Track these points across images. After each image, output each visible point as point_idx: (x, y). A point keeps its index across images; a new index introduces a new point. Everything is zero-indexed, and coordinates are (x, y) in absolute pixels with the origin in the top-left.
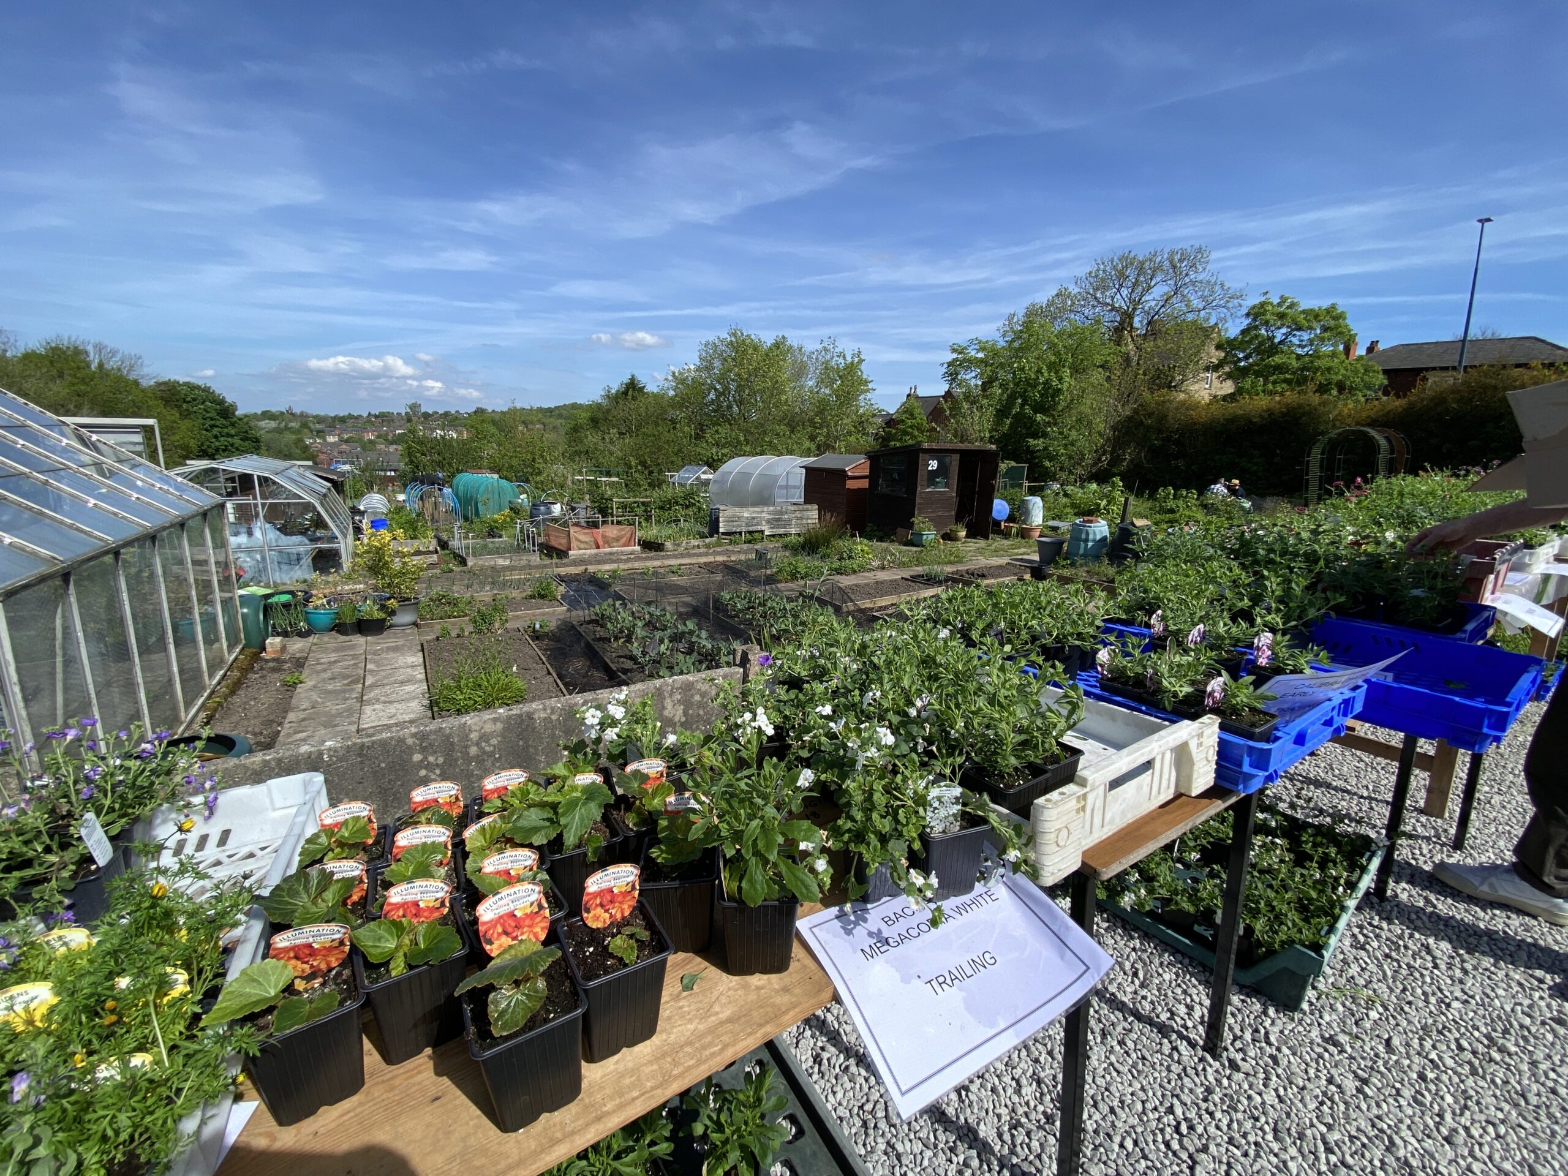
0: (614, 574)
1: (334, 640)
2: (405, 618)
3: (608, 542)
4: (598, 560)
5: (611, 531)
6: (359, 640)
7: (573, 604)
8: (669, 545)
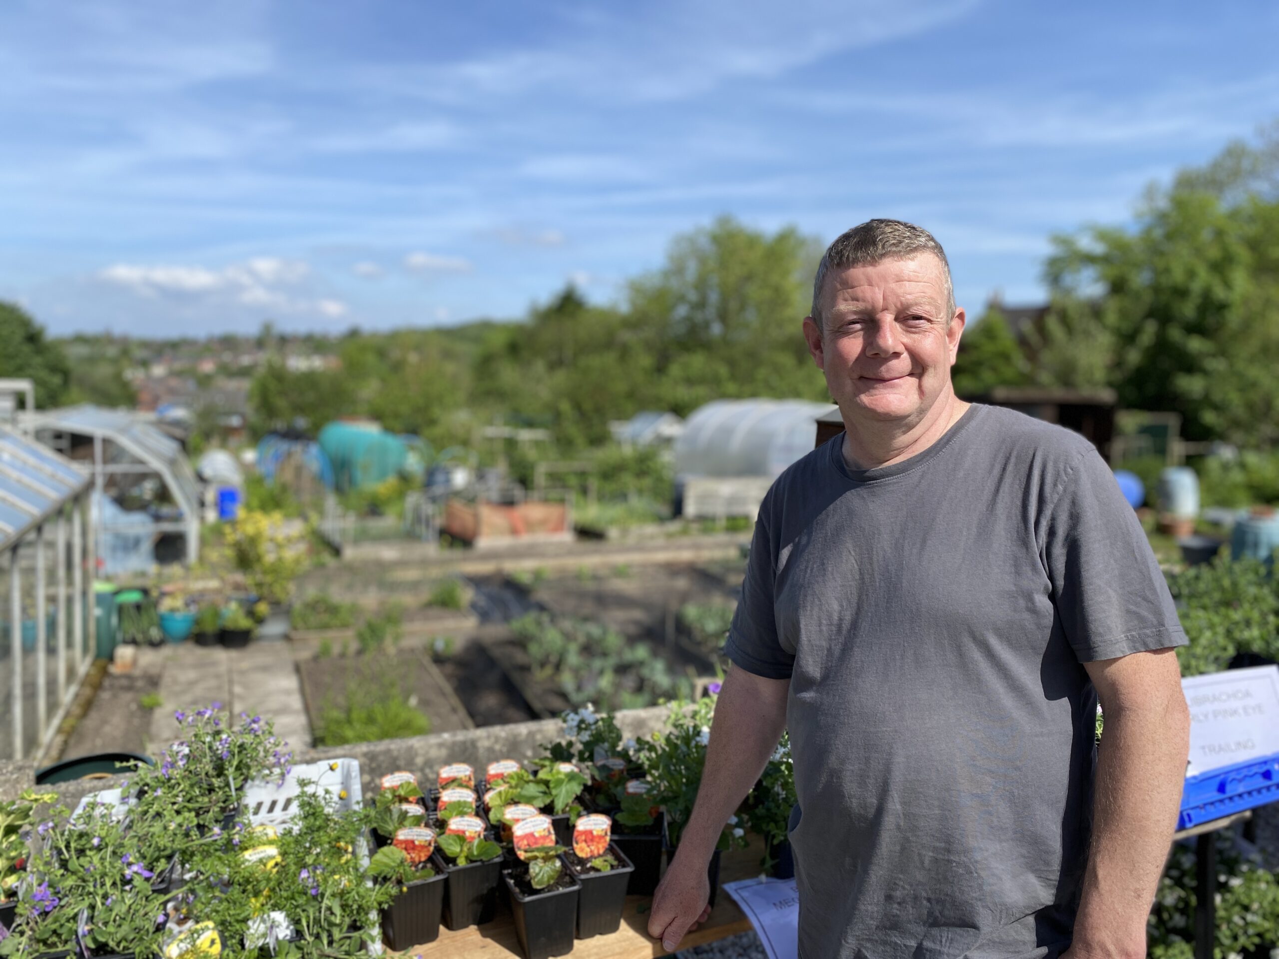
0: (538, 575)
1: (192, 653)
2: (274, 628)
3: (530, 526)
4: (516, 554)
5: (534, 511)
6: (221, 656)
7: (484, 616)
8: (613, 533)
